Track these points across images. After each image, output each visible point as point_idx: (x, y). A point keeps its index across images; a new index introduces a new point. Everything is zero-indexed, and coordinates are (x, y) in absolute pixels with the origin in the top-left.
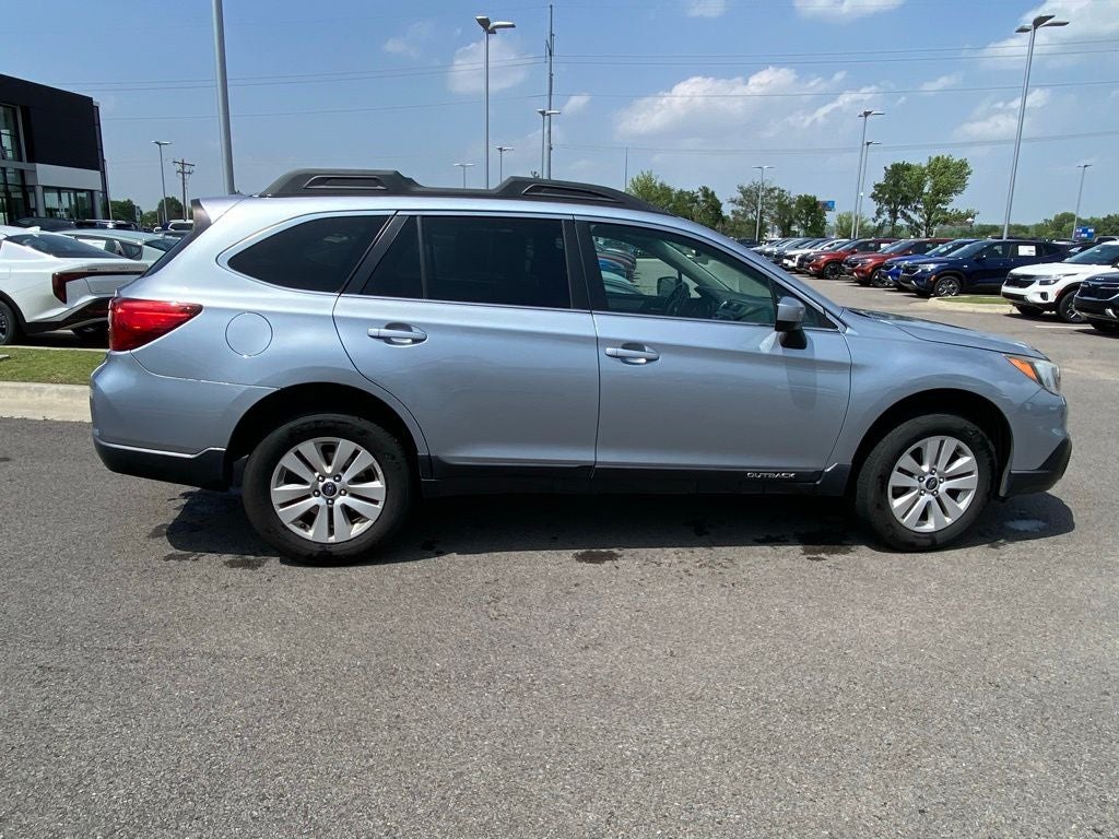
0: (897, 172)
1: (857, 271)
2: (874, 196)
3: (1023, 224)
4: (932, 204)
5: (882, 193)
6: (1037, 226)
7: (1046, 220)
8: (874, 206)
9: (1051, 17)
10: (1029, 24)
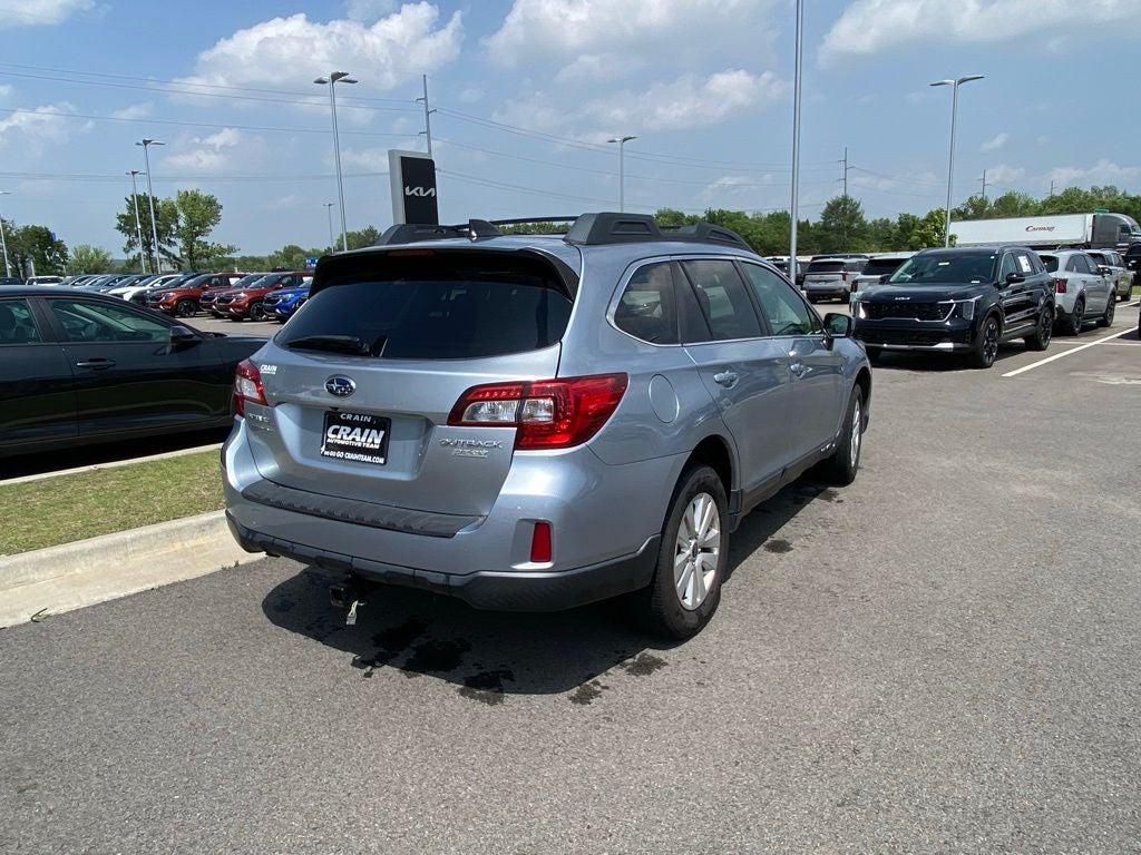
0: (142, 203)
1: (232, 306)
2: (120, 228)
3: (256, 256)
4: (190, 236)
5: (126, 224)
6: (270, 257)
7: (276, 252)
8: (124, 239)
9: (345, 74)
10: (327, 77)
